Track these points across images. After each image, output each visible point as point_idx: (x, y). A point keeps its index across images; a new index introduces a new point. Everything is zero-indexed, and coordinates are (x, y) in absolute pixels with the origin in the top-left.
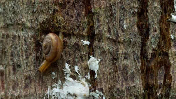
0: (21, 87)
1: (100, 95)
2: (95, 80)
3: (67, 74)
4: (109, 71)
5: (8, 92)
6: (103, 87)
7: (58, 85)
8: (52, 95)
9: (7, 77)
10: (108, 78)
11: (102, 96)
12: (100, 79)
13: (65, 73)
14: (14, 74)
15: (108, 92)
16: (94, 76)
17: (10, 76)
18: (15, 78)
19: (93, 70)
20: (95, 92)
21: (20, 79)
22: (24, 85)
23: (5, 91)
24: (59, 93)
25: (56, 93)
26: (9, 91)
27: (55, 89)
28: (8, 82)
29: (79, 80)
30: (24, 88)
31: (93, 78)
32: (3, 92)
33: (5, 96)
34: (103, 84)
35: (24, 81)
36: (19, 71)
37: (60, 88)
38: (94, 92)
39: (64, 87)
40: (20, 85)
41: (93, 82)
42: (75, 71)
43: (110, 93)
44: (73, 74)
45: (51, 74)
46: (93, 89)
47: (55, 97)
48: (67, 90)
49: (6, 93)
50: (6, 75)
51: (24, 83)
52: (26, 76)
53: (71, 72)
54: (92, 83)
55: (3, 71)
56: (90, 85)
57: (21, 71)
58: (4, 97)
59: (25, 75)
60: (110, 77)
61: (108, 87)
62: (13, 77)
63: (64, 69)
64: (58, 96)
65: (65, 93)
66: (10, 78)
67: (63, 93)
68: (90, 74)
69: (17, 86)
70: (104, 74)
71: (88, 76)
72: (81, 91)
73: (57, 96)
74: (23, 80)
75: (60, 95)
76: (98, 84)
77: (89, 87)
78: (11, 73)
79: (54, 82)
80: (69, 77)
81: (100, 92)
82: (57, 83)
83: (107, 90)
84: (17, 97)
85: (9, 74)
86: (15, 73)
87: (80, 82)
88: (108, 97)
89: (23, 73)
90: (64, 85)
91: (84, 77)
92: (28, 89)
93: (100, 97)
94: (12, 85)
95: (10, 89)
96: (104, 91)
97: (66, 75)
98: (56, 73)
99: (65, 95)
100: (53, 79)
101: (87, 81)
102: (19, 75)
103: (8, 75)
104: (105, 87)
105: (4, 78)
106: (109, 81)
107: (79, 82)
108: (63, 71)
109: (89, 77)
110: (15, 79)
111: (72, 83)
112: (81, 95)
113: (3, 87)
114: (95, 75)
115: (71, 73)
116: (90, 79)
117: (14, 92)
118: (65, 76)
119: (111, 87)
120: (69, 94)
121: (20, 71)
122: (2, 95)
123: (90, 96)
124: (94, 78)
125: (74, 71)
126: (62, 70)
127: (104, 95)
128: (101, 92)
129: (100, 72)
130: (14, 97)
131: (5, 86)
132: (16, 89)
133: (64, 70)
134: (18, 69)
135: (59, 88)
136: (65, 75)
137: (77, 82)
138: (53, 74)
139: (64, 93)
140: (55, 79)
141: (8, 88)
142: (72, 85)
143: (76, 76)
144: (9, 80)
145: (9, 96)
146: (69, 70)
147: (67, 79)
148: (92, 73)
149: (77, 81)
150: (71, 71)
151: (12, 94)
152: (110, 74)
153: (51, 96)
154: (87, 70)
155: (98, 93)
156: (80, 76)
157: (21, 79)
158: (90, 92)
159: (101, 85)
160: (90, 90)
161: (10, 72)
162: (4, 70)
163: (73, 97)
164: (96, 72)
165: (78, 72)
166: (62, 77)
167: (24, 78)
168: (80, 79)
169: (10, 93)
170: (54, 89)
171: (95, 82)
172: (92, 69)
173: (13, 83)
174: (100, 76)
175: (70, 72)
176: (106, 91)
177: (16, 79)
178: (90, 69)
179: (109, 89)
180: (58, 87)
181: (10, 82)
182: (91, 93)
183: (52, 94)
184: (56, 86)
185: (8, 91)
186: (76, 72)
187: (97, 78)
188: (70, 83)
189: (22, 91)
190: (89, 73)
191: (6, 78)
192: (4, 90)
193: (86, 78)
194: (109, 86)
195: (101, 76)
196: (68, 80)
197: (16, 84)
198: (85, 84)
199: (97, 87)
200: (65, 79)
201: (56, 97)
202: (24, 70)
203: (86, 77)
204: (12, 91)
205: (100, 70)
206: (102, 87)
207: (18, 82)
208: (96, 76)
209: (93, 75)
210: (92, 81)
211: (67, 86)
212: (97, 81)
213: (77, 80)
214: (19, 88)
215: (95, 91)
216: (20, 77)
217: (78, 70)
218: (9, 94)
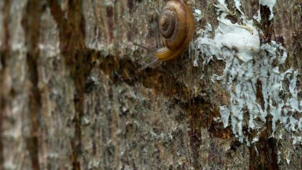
0: (143, 35)
1: (278, 49)
2: (269, 23)
3: (221, 12)
4: (294, 8)
5: (120, 44)
6: (283, 34)
7: (205, 31)
8: (196, 49)
9: (119, 18)
10: (292, 20)
11: (282, 52)
12: (278, 21)
13: (219, 10)
14: (130, 12)
15: (291, 45)
16: (268, 16)
17: (124, 17)
18: (133, 19)
19: (266, 6)
20: (269, 44)
21: (140, 21)
22: (147, 31)
23: (115, 41)
24: (208, 46)
25: (203, 44)
26: (122, 42)
27: (201, 38)
28: (121, 27)
29: (242, 24)
30: (147, 36)
31: (266, 19)
32: (111, 43)
33: (114, 51)
34: (284, 30)
35: (147, 25)
36: (139, 8)
37: (210, 38)
38: (267, 44)
39: (215, 34)
40: (141, 32)
41: (266, 26)
42: (235, 7)
43: (295, 46)
44: (231, 13)
45: (195, 12)
46: (266, 38)
47: (201, 53)
48: (222, 41)
49: (117, 46)
50: (116, 15)
51: (148, 29)
52: (151, 17)
53: (229, 9)
54: (265, 28)
55: (112, 8)
56: (261, 32)
57: (143, 8)
58: (114, 53)
59: (148, 14)
60: (295, 18)
61: (291, 35)
62: (128, 18)
63: (215, 4)
64: (206, 50)
65: (219, 46)
66: (123, 19)
67: (214, 45)
68: (261, 12)
69: (136, 33)
70: (285, 12)
71: (257, 16)
72: (245, 42)
73: (204, 50)
74: (145, 24)
75: (209, 49)
76: (275, 30)
77: (260, 35)
78: (125, 12)
79: (200, 26)
80: (225, 18)
81: (279, 44)
82: (204, 29)
83: (291, 40)
84: (136, 53)
85: (122, 13)
86: (132, 11)
87: (244, 26)
88: (293, 54)
89: (146, 11)
90: (216, 31)
91: (250, 19)
92: (154, 38)
93: (279, 53)
94: (127, 31)
95: (123, 39)
96: (285, 43)
97: (220, 14)
98: (202, 12)
99: (218, 50)
100: (198, 21)
101: (256, 24)
102: (139, 15)
103: (119, 15)
104: (288, 34)
105: (114, 19)
106: (294, 24)
107: (241, 26)
108: (215, 7)
109: (259, 18)
110: (132, 21)
111: (230, 28)
112: (245, 49)
113: (111, 35)
114: (270, 14)
115: (228, 11)
116: (261, 21)
117: (130, 43)
118: (218, 16)
119: (298, 34)
120: (225, 47)
121: (141, 7)
122: (109, 50)
123: (261, 51)
124: (268, 19)
125: (233, 7)
126: (213, 6)
127: (285, 49)
128: (281, 44)
129: (277, 10)
130: (131, 53)
131: (115, 33)
132: (134, 40)
133: (217, 6)
134: (137, 4)
135: (208, 37)
136: (218, 14)
137: (238, 27)
138: (197, 14)
139: (217, 46)
140: (200, 21)
141: (120, 38)
142: (229, 32)
143: (237, 15)
144: (121, 23)
145: (122, 51)
146: (226, 5)
147: (222, 21)
148: (265, 11)
149: (238, 25)
150: (228, 7)
151: (126, 47)
152: (295, 13)
153: (194, 50)
154: (255, 6)
155: (274, 46)
156: (243, 17)
157: (143, 20)
158: (261, 44)
159: (279, 32)
160: (261, 40)
161: (123, 9)
162: (113, 5)
163: (231, 53)
164: (271, 9)
165: (240, 10)
166: (213, 19)
167: (147, 21)
168: (244, 22)
169: (124, 45)
170: (198, 39)
171: (270, 26)
172: (264, 5)
173: (129, 28)
174: (278, 16)
175: (226, 10)
176: (289, 42)
177: (134, 22)
178: (261, 5)
179: (294, 39)
180: (206, 36)
181: (123, 27)
182: (263, 46)
183: (195, 47)
184: (202, 34)
185: (119, 41)
186: (237, 10)
187: (273, 19)
188: (228, 28)
189: (144, 42)
190: (259, 12)
191: (116, 19)
192: (113, 40)
193: (255, 21)
194: (293, 33)
195: (281, 16)
196: (224, 24)
197: (133, 29)
198: (252, 31)
199: (273, 36)
200: (218, 21)
201: (203, 52)
202: (148, 6)
203: (255, 17)
204: (127, 42)
205: (278, 5)
206: (281, 35)
207: (137, 27)
208: (272, 16)
209: (266, 15)
210: (264, 24)
211: (221, 33)
212: (272, 25)
213: (239, 23)
214: (138, 36)
215: (269, 41)
216: (141, 18)
217: (241, 7)
218: (122, 47)
